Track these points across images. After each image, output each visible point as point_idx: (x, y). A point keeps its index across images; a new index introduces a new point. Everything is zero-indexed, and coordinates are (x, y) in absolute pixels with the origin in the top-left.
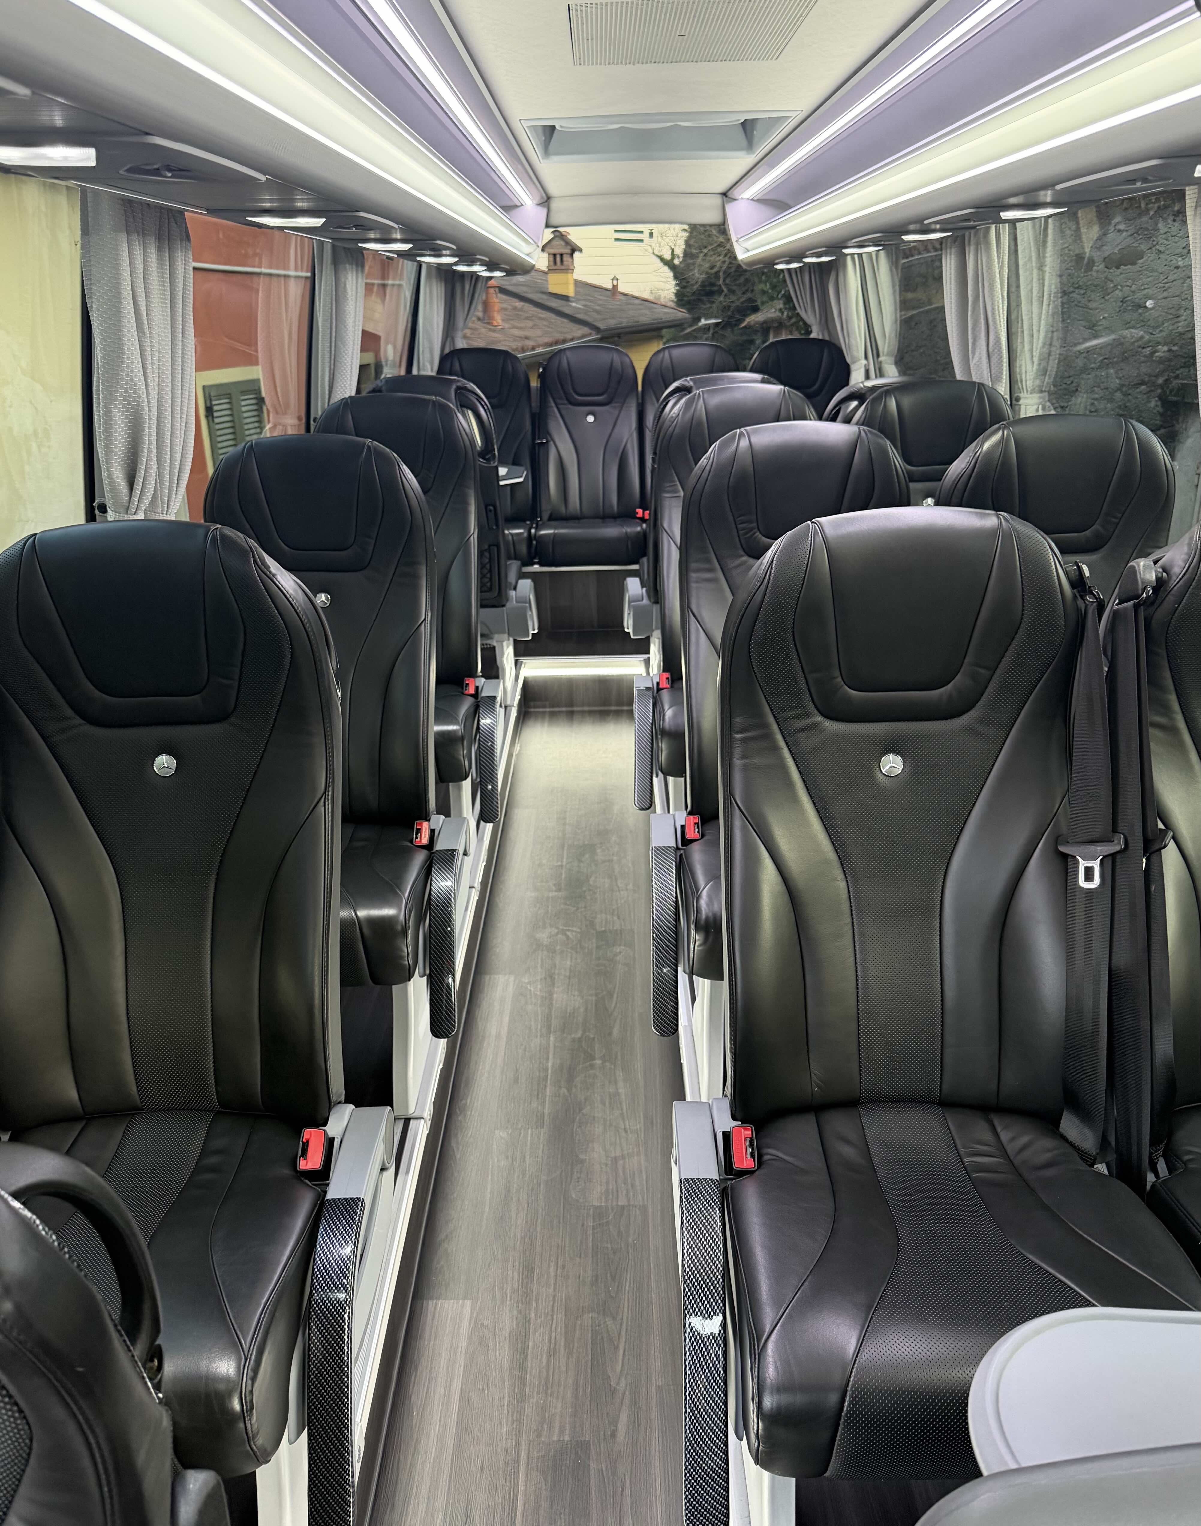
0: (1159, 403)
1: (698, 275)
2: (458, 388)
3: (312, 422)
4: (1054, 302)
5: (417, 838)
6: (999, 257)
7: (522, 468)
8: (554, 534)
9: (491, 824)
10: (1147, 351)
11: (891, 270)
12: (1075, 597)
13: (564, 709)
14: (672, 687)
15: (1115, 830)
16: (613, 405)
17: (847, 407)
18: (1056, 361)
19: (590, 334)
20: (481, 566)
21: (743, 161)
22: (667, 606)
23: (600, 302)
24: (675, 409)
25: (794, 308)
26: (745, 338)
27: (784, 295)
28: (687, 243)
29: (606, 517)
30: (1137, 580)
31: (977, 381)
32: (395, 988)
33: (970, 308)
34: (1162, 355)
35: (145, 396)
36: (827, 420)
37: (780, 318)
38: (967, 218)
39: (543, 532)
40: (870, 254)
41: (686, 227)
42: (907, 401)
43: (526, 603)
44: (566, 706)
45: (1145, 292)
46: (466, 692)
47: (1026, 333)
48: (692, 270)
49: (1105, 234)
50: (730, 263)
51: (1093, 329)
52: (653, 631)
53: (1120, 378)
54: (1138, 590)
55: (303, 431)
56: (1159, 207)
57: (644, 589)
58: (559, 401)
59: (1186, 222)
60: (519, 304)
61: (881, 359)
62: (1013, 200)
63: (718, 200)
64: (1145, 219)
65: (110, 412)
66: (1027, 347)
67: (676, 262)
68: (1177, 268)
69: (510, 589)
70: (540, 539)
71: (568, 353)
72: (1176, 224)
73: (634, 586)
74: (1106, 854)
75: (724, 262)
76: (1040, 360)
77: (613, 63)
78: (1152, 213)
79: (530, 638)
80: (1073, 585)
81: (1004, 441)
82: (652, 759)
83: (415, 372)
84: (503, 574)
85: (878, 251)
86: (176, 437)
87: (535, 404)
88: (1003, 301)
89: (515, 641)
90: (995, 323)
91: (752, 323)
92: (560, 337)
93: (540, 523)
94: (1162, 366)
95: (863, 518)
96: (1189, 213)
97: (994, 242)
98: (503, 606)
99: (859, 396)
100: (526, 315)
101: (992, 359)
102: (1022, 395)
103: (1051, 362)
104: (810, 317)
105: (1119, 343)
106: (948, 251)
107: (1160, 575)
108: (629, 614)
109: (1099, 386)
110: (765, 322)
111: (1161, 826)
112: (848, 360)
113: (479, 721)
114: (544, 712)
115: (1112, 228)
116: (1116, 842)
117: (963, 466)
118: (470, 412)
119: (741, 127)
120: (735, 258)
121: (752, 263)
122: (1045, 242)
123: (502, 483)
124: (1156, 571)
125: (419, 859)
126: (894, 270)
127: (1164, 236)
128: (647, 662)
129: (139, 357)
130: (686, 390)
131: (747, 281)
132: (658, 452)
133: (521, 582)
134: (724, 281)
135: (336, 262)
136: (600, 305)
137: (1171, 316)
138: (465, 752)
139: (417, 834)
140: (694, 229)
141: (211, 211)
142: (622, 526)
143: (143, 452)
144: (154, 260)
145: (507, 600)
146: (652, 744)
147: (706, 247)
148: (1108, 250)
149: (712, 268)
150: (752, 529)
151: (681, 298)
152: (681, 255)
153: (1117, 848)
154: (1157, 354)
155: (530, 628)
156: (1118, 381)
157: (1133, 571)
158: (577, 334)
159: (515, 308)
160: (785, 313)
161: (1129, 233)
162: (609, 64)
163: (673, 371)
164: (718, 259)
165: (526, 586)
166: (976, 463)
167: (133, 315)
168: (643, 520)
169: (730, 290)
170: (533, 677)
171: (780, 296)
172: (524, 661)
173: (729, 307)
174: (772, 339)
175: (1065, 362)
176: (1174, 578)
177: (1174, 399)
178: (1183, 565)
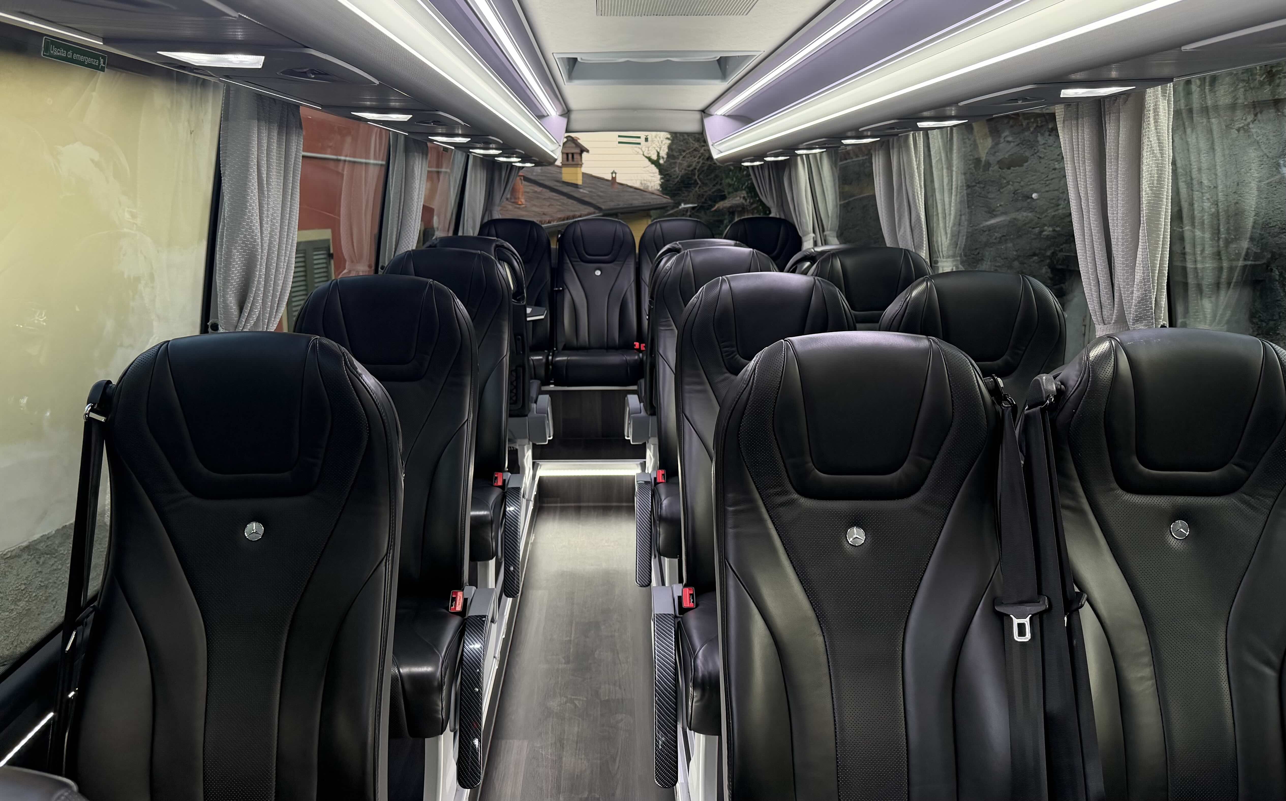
0: (1049, 270)
1: (678, 171)
2: (497, 246)
3: (380, 269)
4: (960, 193)
5: (452, 605)
6: (916, 157)
7: (544, 309)
8: (568, 360)
9: (511, 599)
10: (1037, 230)
11: (832, 168)
12: (993, 403)
13: (573, 505)
14: (667, 481)
15: (1040, 592)
16: (616, 262)
17: (802, 267)
18: (965, 237)
19: (594, 213)
20: (511, 383)
21: (718, 86)
22: (662, 416)
23: (602, 189)
24: (668, 264)
25: (756, 195)
26: (716, 218)
27: (747, 187)
28: (670, 148)
29: (609, 348)
30: (1042, 390)
31: (904, 248)
32: (427, 740)
33: (895, 194)
34: (1048, 233)
35: (259, 241)
36: (788, 272)
37: (743, 204)
38: (891, 127)
39: (558, 359)
40: (815, 154)
41: (669, 136)
42: (850, 262)
43: (545, 413)
44: (574, 502)
45: (1031, 187)
46: (495, 484)
47: (940, 215)
48: (673, 168)
49: (997, 144)
50: (703, 163)
51: (992, 213)
52: (649, 438)
53: (1017, 251)
54: (1042, 397)
55: (372, 273)
56: (1037, 126)
57: (642, 404)
58: (573, 259)
59: (1058, 136)
60: (538, 189)
61: (826, 233)
62: (926, 114)
63: (698, 116)
64: (1027, 133)
65: (231, 252)
66: (941, 225)
67: (661, 161)
68: (1055, 169)
69: (532, 403)
70: (555, 365)
71: (581, 224)
72: (1051, 138)
73: (633, 401)
74: (1033, 613)
75: (698, 162)
76: (952, 236)
77: (626, 15)
78: (1032, 129)
79: (547, 443)
80: (990, 391)
81: (928, 290)
82: (651, 542)
83: (460, 234)
84: (526, 391)
85: (823, 152)
86: (280, 274)
87: (554, 261)
88: (921, 191)
89: (534, 445)
90: (916, 205)
91: (721, 207)
92: (571, 214)
93: (556, 352)
94: (1049, 242)
95: (824, 338)
96: (1060, 126)
97: (912, 146)
98: (526, 416)
99: (811, 258)
100: (544, 197)
101: (914, 232)
102: (939, 259)
103: (960, 238)
104: (769, 201)
105: (1013, 222)
106: (877, 152)
107: (1059, 387)
108: (629, 424)
109: (1000, 257)
110: (731, 207)
111: (1077, 590)
112: (800, 234)
113: (505, 508)
114: (556, 507)
115: (1002, 140)
116: (1041, 603)
117: (897, 309)
118: (505, 264)
119: (717, 62)
120: (710, 157)
121: (724, 160)
122: (951, 149)
123: (528, 319)
124: (1056, 384)
125: (454, 624)
126: (834, 168)
127: (1042, 146)
128: (643, 466)
129: (258, 211)
130: (677, 251)
131: (717, 176)
132: (655, 296)
133: (540, 397)
134: (698, 176)
135: (407, 151)
136: (601, 192)
137: (1053, 205)
138: (493, 534)
139: (452, 602)
140: (677, 137)
141: (326, 107)
142: (623, 355)
143: (253, 283)
144: (275, 141)
145: (529, 411)
146: (651, 529)
147: (684, 151)
148: (1000, 156)
149: (689, 166)
150: (733, 352)
151: (665, 187)
152: (665, 156)
153: (1042, 608)
154: (1045, 233)
155: (547, 436)
156: (1015, 253)
157: (1038, 384)
158: (584, 212)
159: (536, 192)
160: (748, 201)
161: (1016, 144)
162: (623, 15)
163: (663, 236)
164: (694, 159)
165: (544, 400)
166: (907, 306)
167: (256, 180)
168: (639, 350)
169: (703, 183)
170: (547, 477)
171: (744, 188)
172: (540, 463)
173: (703, 195)
174: (736, 220)
175: (972, 237)
176: (1070, 389)
177: (1060, 267)
178: (1077, 379)
